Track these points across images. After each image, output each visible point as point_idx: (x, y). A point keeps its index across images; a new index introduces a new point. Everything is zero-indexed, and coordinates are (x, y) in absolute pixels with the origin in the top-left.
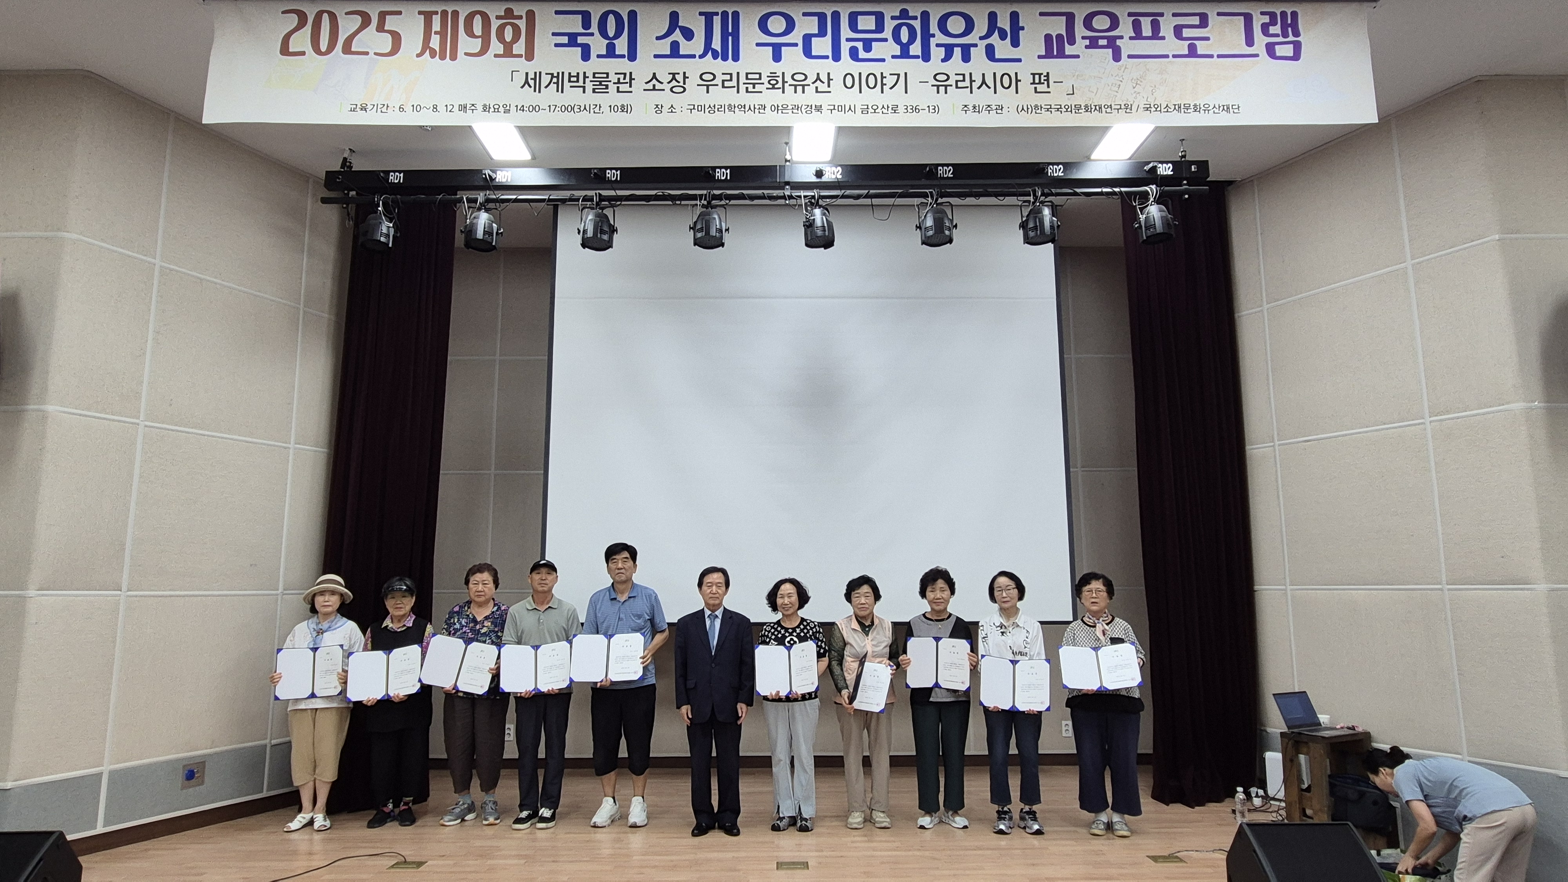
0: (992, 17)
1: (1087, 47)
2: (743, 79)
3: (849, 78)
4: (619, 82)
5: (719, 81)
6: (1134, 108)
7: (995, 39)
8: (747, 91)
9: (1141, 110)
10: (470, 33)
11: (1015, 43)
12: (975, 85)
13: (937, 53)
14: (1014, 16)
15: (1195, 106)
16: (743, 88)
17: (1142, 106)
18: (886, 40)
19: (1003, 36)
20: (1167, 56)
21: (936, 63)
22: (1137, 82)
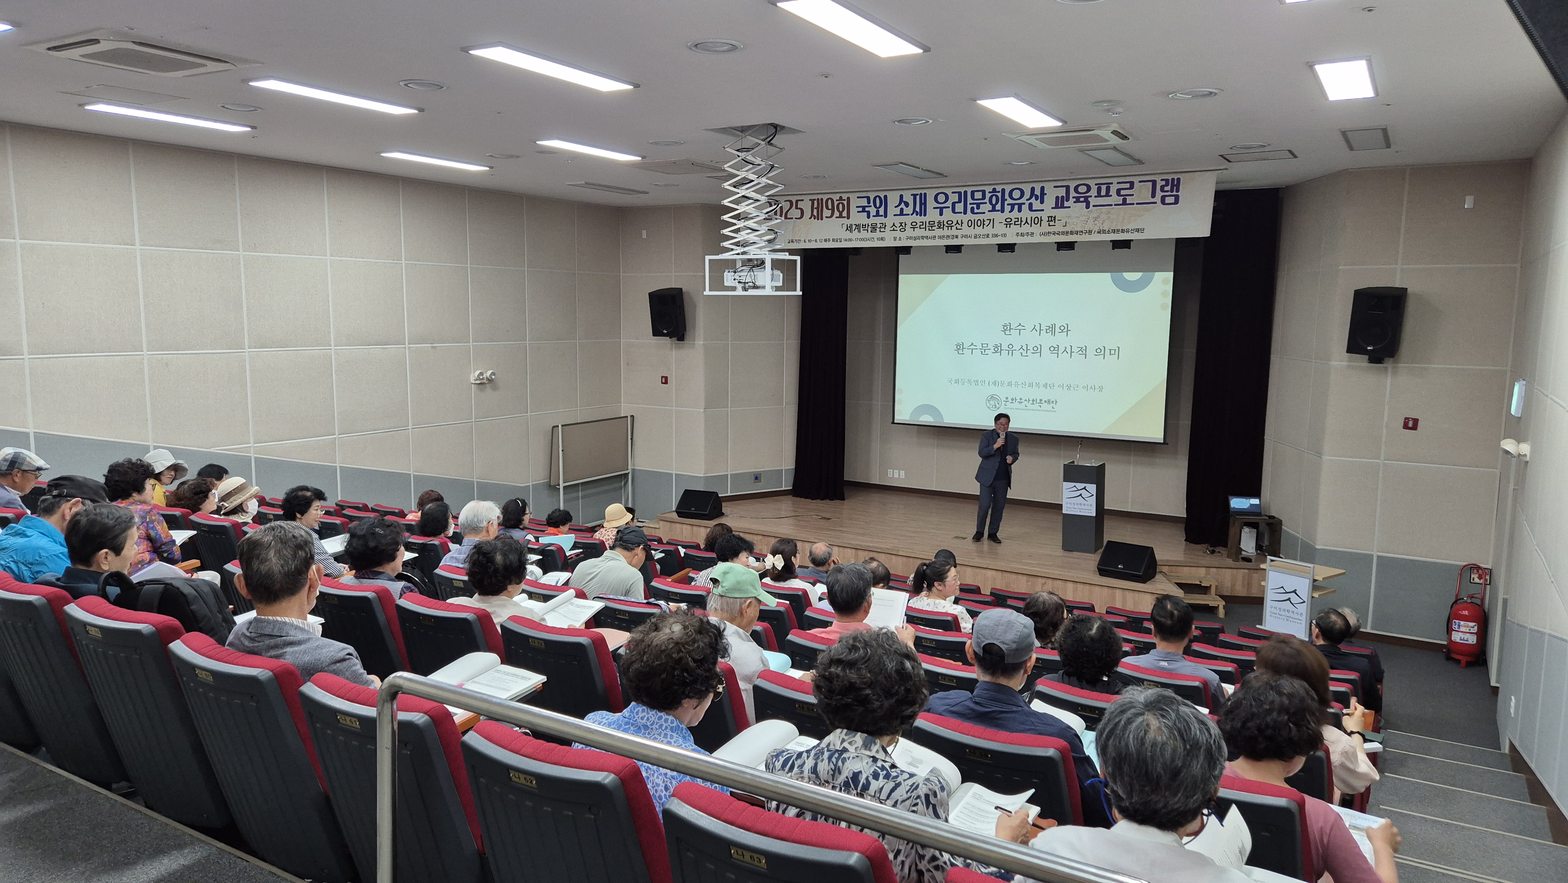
0: (1033, 189)
1: (1074, 202)
2: (927, 225)
3: (970, 222)
4: (880, 228)
5: (918, 226)
6: (1093, 232)
7: (1033, 200)
8: (929, 230)
9: (1096, 232)
10: (827, 208)
11: (1042, 202)
12: (1023, 223)
13: (1008, 208)
14: (1043, 188)
15: (1122, 230)
16: (927, 228)
17: (1097, 231)
18: (986, 203)
19: (1037, 199)
20: (1111, 205)
21: (1007, 214)
22: (1096, 219)
